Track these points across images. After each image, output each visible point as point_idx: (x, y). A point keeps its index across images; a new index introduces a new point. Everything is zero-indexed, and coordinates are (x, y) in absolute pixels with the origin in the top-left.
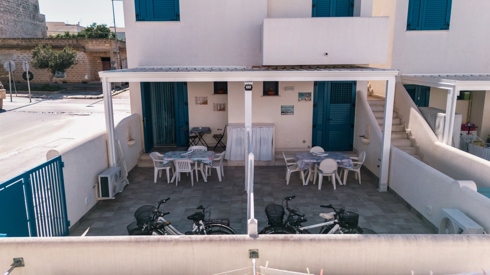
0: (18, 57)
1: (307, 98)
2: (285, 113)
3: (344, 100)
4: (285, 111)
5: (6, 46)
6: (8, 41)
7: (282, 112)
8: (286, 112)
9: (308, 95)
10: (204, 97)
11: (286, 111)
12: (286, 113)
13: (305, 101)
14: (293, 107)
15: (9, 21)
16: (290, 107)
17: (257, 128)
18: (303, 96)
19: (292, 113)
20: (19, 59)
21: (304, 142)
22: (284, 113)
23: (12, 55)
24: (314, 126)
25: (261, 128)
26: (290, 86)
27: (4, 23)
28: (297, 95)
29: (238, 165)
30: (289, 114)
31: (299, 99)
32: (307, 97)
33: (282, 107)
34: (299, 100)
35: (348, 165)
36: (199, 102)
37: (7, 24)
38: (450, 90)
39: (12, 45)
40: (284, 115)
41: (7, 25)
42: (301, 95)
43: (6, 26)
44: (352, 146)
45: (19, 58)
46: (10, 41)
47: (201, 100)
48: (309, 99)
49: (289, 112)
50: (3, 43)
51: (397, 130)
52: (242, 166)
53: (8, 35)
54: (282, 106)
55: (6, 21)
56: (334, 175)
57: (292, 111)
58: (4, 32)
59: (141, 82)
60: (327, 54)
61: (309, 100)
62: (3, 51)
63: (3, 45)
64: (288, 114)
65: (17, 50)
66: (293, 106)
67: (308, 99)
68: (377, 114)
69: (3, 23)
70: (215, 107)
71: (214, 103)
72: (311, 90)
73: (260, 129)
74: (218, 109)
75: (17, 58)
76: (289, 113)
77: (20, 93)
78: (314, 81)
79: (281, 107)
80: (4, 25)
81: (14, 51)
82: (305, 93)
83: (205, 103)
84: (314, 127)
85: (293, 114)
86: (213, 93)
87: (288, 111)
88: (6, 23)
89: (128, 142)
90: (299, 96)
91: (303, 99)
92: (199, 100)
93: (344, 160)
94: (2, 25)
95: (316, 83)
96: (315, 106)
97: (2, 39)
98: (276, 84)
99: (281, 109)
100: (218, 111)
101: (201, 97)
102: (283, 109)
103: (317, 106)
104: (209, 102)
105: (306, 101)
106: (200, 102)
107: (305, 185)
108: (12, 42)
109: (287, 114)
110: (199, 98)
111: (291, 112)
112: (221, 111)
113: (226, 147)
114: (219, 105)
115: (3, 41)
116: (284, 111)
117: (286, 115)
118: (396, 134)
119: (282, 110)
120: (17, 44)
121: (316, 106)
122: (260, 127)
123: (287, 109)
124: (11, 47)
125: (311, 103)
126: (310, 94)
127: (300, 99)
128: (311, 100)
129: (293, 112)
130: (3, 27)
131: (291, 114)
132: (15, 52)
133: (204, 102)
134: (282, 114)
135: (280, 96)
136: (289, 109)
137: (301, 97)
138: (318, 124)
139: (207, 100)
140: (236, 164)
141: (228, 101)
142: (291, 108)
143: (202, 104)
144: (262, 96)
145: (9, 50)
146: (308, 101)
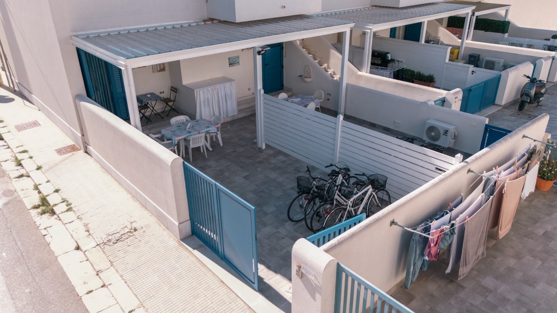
7: (230, 64)
8: (233, 63)
14: (238, 57)
16: (236, 58)
21: (249, 89)
22: (232, 65)
30: (235, 64)
33: (229, 59)
38: (368, 32)
44: (283, 85)
49: (236, 63)
64: (235, 66)
70: (155, 68)
74: (158, 70)
79: (228, 59)
85: (239, 64)
100: (158, 72)
102: (231, 60)
109: (234, 65)
112: (162, 71)
114: (158, 65)
117: (234, 66)
119: (229, 62)
123: (234, 60)
129: (239, 62)
131: (237, 65)
134: (230, 66)
136: (235, 60)
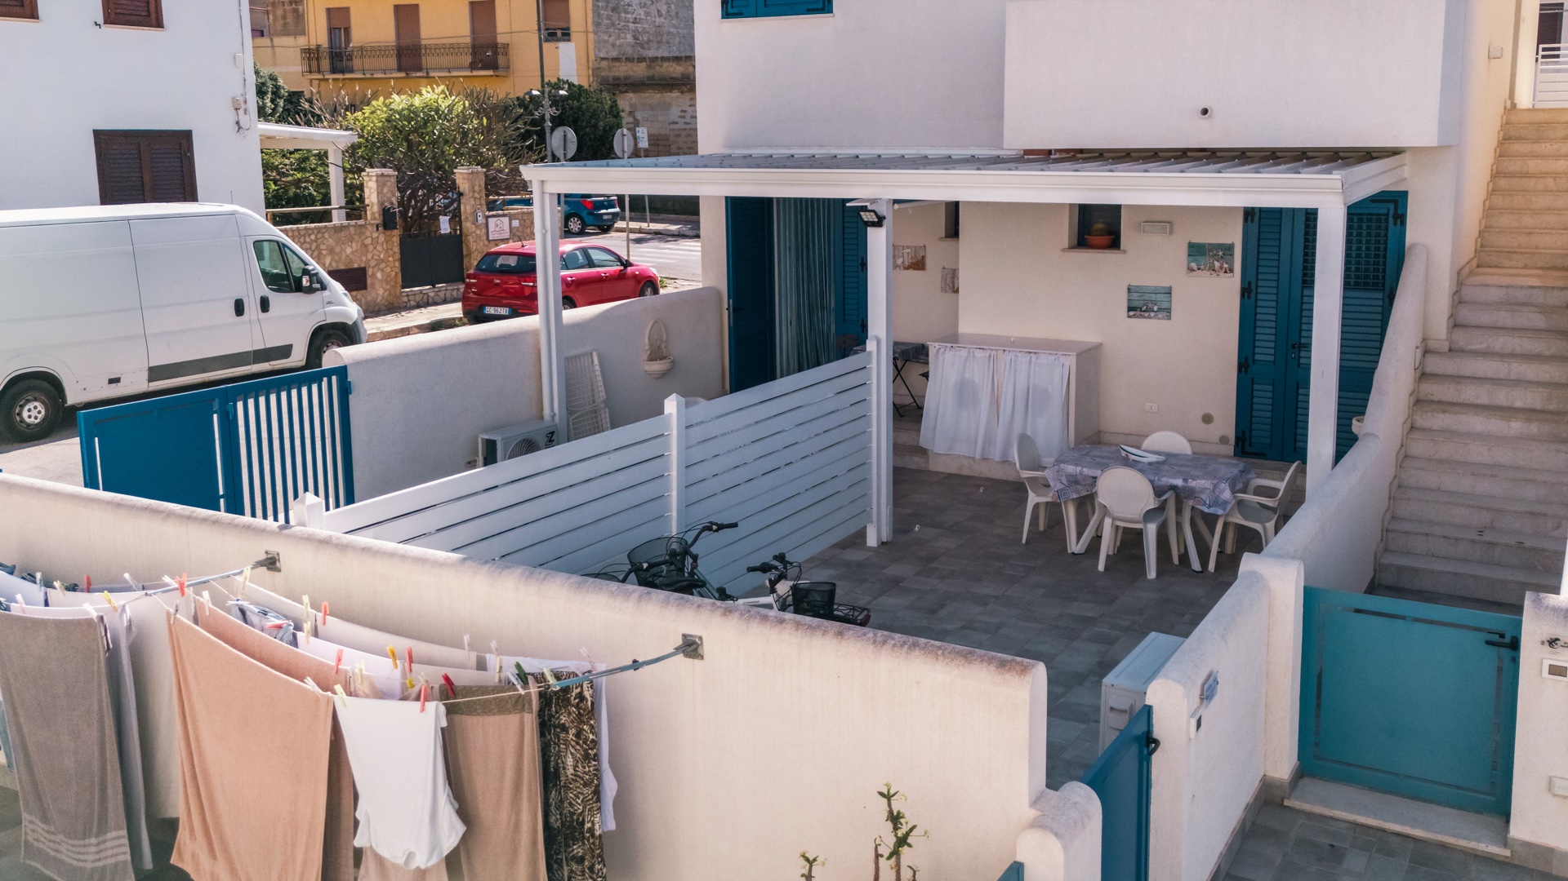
0: (683, 114)
1: (1217, 264)
2: (1141, 311)
3: (1366, 277)
4: (1140, 306)
5: (655, 82)
6: (661, 67)
7: (1130, 309)
8: (1144, 308)
9: (1221, 253)
10: (915, 247)
11: (1145, 304)
12: (1144, 311)
13: (1212, 272)
14: (1168, 292)
15: (681, 5)
16: (1156, 291)
17: (1019, 354)
18: (1205, 254)
19: (1165, 314)
20: (685, 120)
21: (1207, 419)
22: (1138, 313)
23: (667, 107)
24: (1245, 365)
25: (1032, 355)
26: (1162, 220)
27: (668, 12)
28: (1184, 251)
29: (958, 472)
30: (1152, 314)
31: (1188, 265)
32: (1218, 261)
33: (1129, 290)
34: (1191, 270)
35: (1208, 503)
36: (899, 261)
37: (677, 13)
39: (671, 78)
40: (1138, 317)
41: (675, 19)
42: (1197, 251)
43: (673, 22)
45: (684, 117)
46: (666, 64)
47: (905, 255)
48: (1226, 266)
49: (1156, 308)
50: (650, 73)
51: (1552, 407)
52: (971, 474)
53: (674, 48)
54: (1129, 285)
55: (673, 7)
56: (1151, 530)
57: (1165, 305)
58: (664, 40)
59: (727, 198)
60: (1205, 112)
61: (1226, 272)
62: (648, 94)
63: (649, 78)
64: (1149, 317)
65: (682, 92)
66: (1171, 288)
67: (1221, 268)
68: (1501, 340)
69: (663, 12)
70: (946, 280)
71: (944, 268)
72: (1234, 235)
73: (1028, 359)
74: (953, 287)
75: (679, 117)
76: (1154, 311)
77: (662, 220)
78: (1245, 208)
79: (1126, 291)
80: (665, 19)
81: (675, 94)
82: (1210, 244)
83: (919, 265)
84: (1243, 369)
85: (1169, 318)
86: (943, 234)
87: (1150, 305)
88: (673, 14)
89: (646, 363)
90: (1189, 255)
91: (1202, 267)
92: (900, 254)
93: (1195, 482)
94: (662, 20)
95: (1249, 214)
96: (1246, 291)
97: (648, 61)
98: (1113, 213)
99: (1129, 296)
101: (908, 247)
102: (1135, 296)
103: (1253, 294)
104: (929, 263)
105: (1214, 275)
106: (903, 262)
107: (1073, 553)
108: (671, 69)
109: (1146, 314)
110: (901, 248)
111: (1160, 310)
113: (921, 408)
115: (649, 67)
116: (1135, 304)
117: (1145, 317)
118: (1529, 420)
119: (1129, 300)
120: (683, 74)
121: (1249, 293)
122: (1030, 352)
123: (1147, 297)
124: (668, 85)
125: (1234, 282)
126: (1228, 249)
127: (1194, 265)
128: (1231, 271)
129: (1169, 310)
130: (663, 23)
131: (1160, 316)
132: (677, 97)
133: (914, 261)
134: (1132, 313)
135: (1125, 252)
136: (1154, 297)
137: (1198, 258)
138: (1257, 357)
139: (923, 258)
140: (951, 468)
141: (960, 260)
142: (1160, 297)
143: (907, 268)
144: (1064, 250)
145: (662, 92)
146: (1222, 274)
